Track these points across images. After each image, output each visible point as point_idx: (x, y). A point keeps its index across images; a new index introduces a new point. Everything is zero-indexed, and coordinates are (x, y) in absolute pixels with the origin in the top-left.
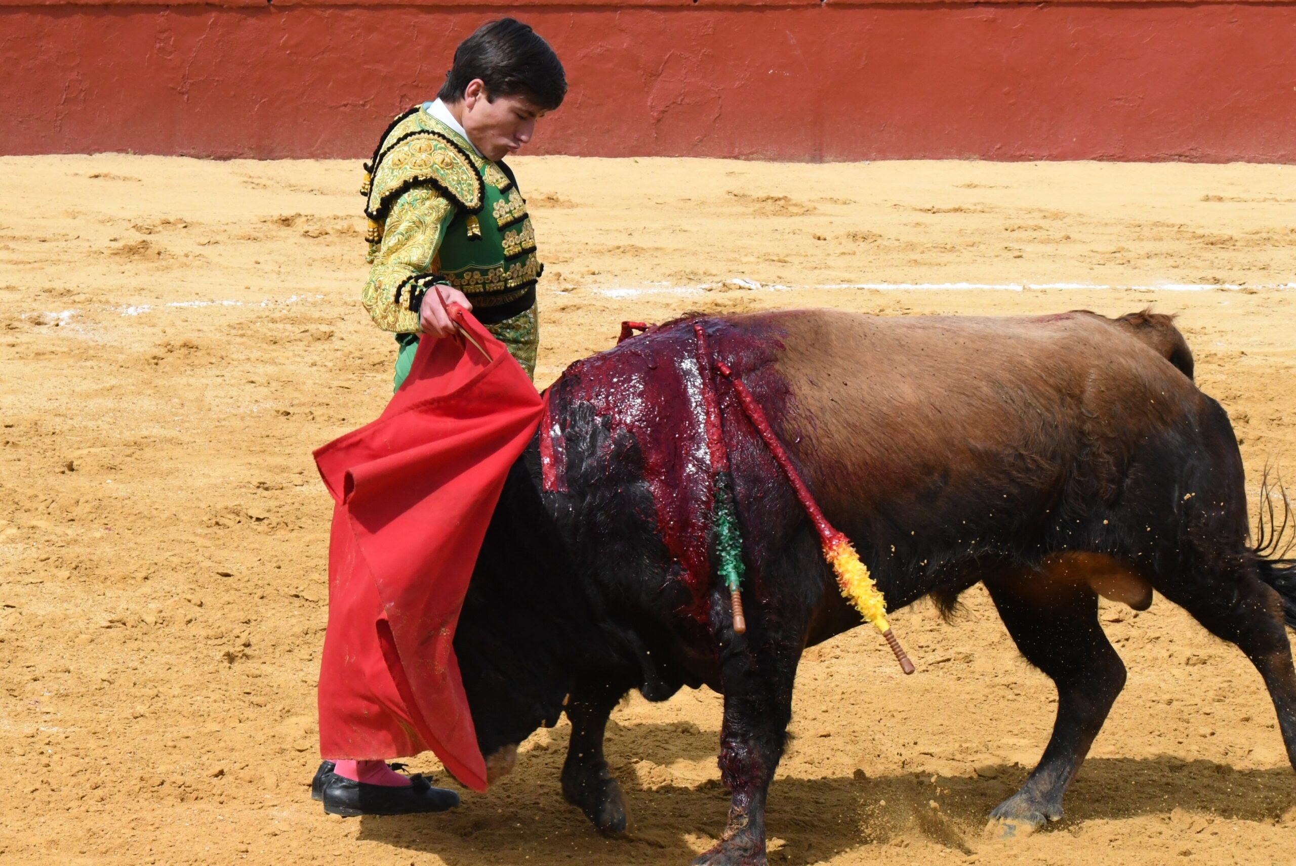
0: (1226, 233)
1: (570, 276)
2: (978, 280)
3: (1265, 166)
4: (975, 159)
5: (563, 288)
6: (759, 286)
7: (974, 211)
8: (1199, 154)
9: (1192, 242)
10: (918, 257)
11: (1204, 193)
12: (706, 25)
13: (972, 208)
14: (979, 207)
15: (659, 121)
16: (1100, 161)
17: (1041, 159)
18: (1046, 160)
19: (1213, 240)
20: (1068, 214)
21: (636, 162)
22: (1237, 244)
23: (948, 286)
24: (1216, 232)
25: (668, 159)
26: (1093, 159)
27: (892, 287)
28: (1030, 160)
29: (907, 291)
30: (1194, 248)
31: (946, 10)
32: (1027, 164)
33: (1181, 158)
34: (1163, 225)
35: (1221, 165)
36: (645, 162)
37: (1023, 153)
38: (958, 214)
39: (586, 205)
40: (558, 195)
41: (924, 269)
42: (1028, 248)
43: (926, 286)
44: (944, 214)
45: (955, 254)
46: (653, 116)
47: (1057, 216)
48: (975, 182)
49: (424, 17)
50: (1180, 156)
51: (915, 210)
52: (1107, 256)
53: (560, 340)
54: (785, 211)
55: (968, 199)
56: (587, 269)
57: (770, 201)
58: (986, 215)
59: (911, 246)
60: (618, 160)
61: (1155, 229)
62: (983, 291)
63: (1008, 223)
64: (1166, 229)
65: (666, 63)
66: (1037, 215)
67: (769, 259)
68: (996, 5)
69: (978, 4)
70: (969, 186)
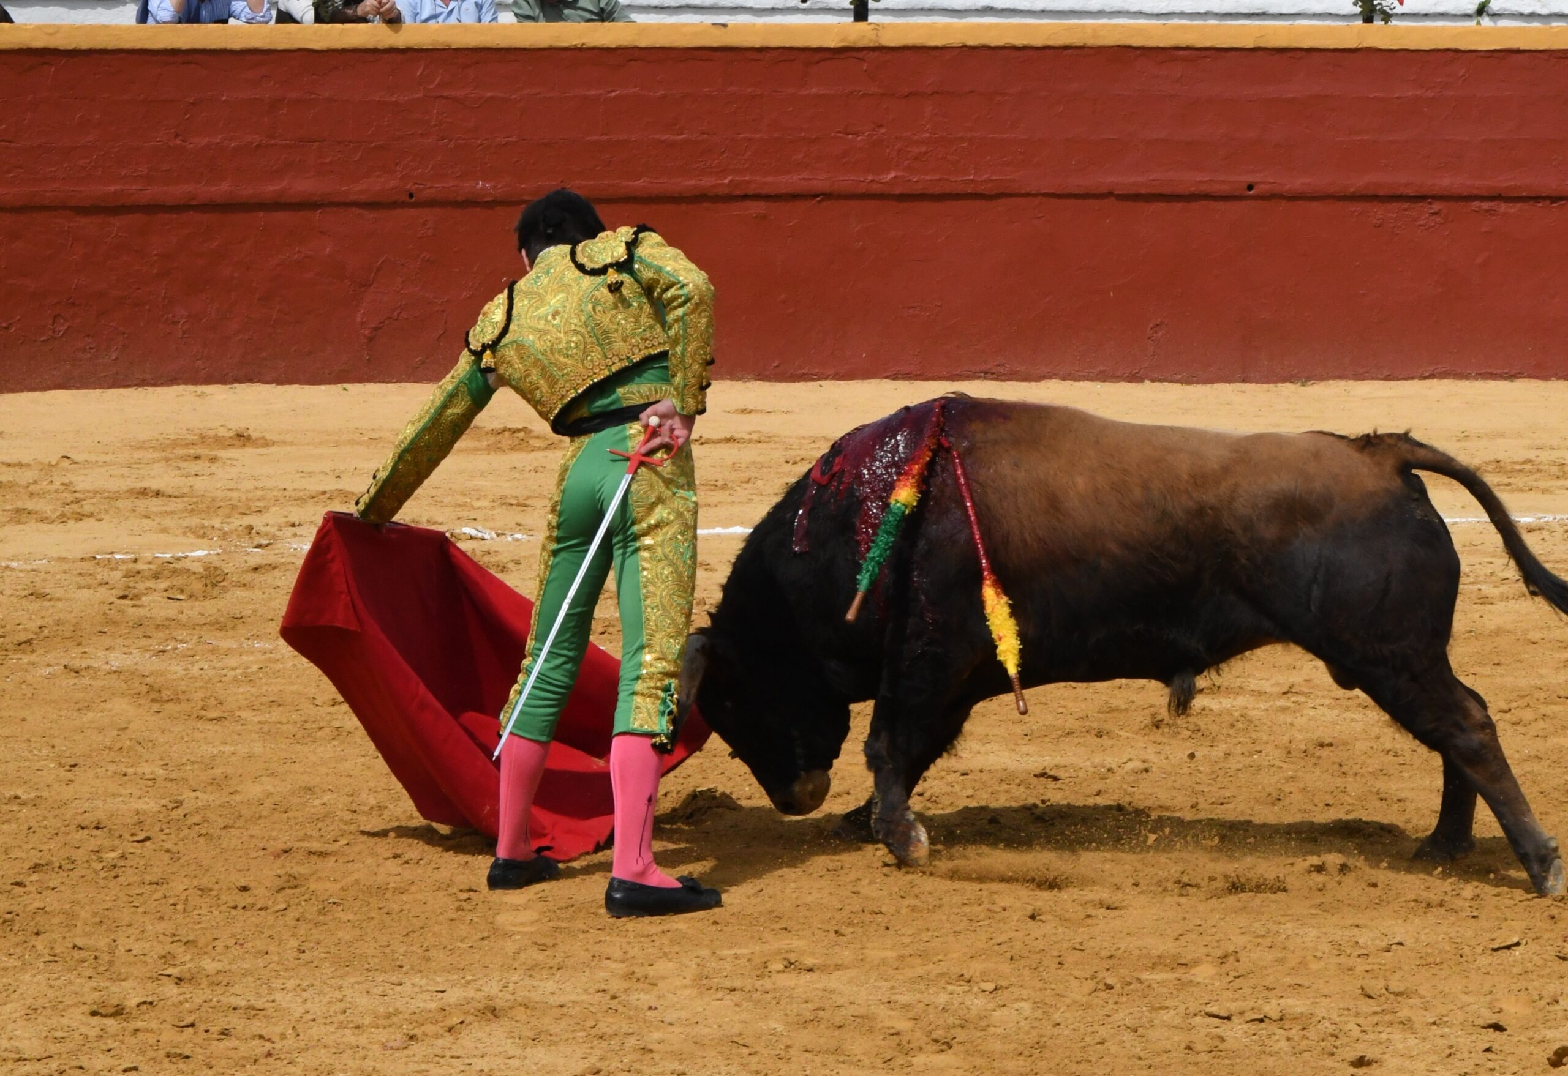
1: (263, 529)
3: (1082, 383)
4: (749, 380)
5: (255, 543)
6: (495, 536)
7: (750, 441)
8: (1005, 370)
12: (424, 224)
13: (747, 437)
14: (755, 437)
15: (371, 339)
16: (894, 379)
17: (826, 379)
18: (833, 379)
21: (345, 389)
25: (384, 385)
26: (886, 377)
28: (813, 380)
31: (709, 205)
32: (810, 384)
33: (989, 375)
35: (1033, 384)
36: (355, 389)
37: (805, 372)
38: (730, 445)
39: (284, 443)
40: (250, 432)
44: (712, 445)
45: (728, 492)
46: (364, 335)
48: (751, 407)
49: (83, 221)
50: (986, 373)
53: (251, 606)
54: (525, 444)
55: (742, 426)
56: (285, 520)
57: (507, 434)
58: (764, 445)
60: (323, 387)
65: (379, 269)
67: (505, 502)
68: (767, 198)
69: (745, 197)
70: (743, 411)
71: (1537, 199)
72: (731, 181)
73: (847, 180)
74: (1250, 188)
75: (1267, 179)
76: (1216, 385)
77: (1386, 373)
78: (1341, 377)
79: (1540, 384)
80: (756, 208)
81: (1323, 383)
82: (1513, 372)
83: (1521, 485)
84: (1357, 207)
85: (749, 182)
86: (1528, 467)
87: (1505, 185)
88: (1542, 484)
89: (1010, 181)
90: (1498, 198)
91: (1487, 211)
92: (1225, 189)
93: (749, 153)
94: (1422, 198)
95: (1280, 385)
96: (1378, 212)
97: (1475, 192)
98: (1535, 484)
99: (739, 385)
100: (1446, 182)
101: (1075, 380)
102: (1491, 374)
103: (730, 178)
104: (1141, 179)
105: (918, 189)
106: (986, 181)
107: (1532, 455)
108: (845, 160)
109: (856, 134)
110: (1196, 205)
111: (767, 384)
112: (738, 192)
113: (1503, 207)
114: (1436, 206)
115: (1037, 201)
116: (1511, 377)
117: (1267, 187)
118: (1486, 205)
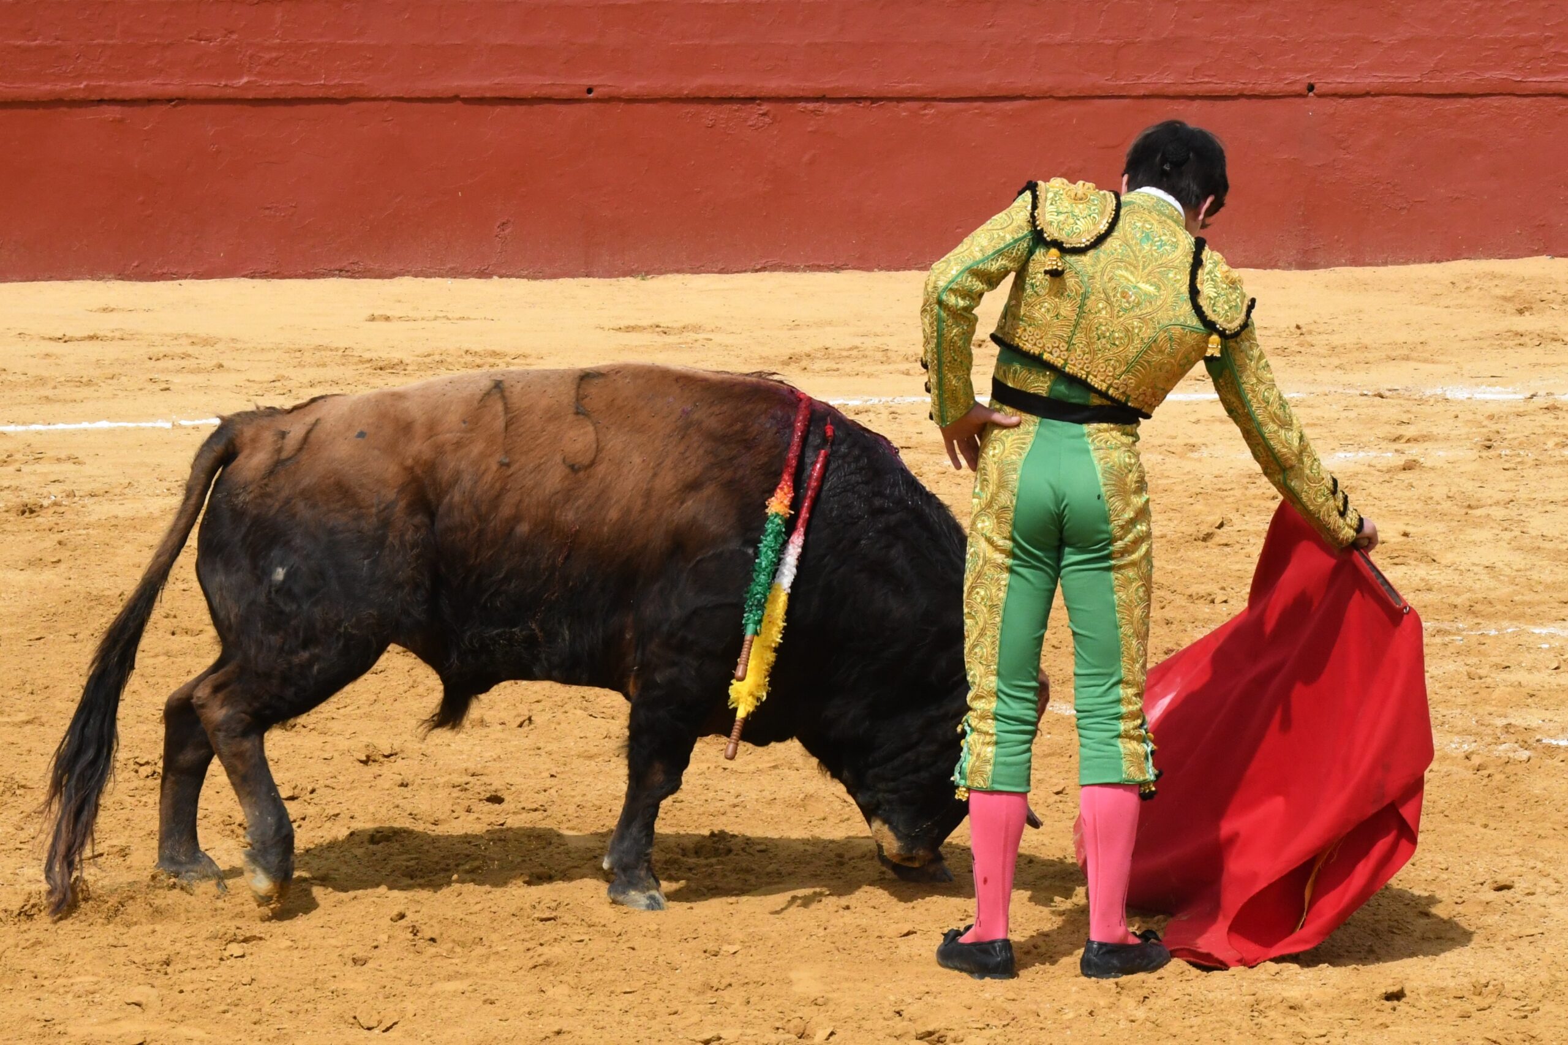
0: (396, 356)
2: (120, 417)
3: (433, 280)
4: (110, 279)
7: (112, 339)
8: (361, 268)
9: (360, 366)
10: (49, 392)
11: (368, 313)
13: (110, 335)
14: (118, 334)
16: (252, 278)
17: (186, 278)
18: (192, 278)
19: (381, 364)
20: (220, 340)
22: (409, 368)
23: (85, 425)
24: (384, 355)
26: (244, 276)
27: (20, 428)
28: (173, 279)
29: (39, 433)
30: (362, 374)
31: (65, 109)
32: (170, 283)
33: (342, 273)
34: (326, 348)
35: (386, 281)
37: (165, 271)
38: (94, 342)
41: (57, 406)
42: (177, 380)
43: (60, 426)
44: (76, 343)
45: (93, 388)
47: (208, 342)
48: (113, 306)
50: (341, 271)
51: (44, 338)
52: (265, 385)
55: (104, 324)
58: (127, 342)
59: (41, 381)
61: (318, 354)
62: (127, 429)
63: (153, 351)
64: (329, 353)
66: (185, 341)
68: (122, 102)
69: (101, 101)
70: (105, 310)
71: (858, 99)
72: (86, 86)
73: (200, 86)
74: (590, 91)
75: (605, 82)
76: (561, 280)
77: (720, 266)
78: (678, 271)
79: (865, 275)
80: (112, 113)
81: (661, 277)
82: (839, 264)
83: (848, 369)
84: (692, 108)
85: (104, 86)
86: (854, 353)
87: (827, 86)
88: (868, 369)
89: (362, 85)
90: (822, 99)
91: (812, 111)
92: (565, 92)
93: (102, 60)
94: (752, 99)
95: (621, 279)
96: (710, 113)
97: (801, 94)
98: (861, 369)
99: (99, 285)
100: (774, 84)
101: (427, 277)
102: (819, 266)
103: (85, 83)
104: (487, 83)
105: (270, 94)
106: (334, 86)
107: (857, 341)
108: (200, 65)
109: (209, 40)
110: (537, 108)
111: (128, 283)
112: (93, 97)
113: (827, 108)
114: (765, 107)
115: (386, 105)
116: (838, 268)
117: (605, 90)
118: (811, 106)
